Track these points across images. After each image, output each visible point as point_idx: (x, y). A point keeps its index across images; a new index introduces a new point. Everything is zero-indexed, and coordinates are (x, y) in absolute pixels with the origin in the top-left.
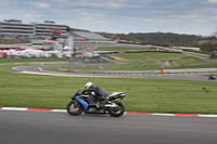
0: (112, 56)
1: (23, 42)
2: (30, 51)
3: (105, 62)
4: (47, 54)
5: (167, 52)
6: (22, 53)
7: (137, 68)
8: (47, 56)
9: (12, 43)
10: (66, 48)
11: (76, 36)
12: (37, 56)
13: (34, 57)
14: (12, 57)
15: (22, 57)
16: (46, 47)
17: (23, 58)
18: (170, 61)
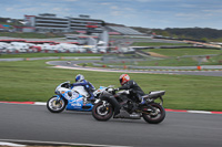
0: (148, 52)
1: (57, 36)
2: (64, 45)
3: (141, 57)
4: (81, 49)
5: (204, 47)
6: (56, 47)
7: (174, 64)
8: (81, 50)
9: (46, 37)
10: (101, 42)
11: (111, 30)
12: (72, 50)
13: (68, 52)
14: (46, 51)
15: (56, 51)
16: (81, 42)
17: (57, 53)
18: (208, 57)
